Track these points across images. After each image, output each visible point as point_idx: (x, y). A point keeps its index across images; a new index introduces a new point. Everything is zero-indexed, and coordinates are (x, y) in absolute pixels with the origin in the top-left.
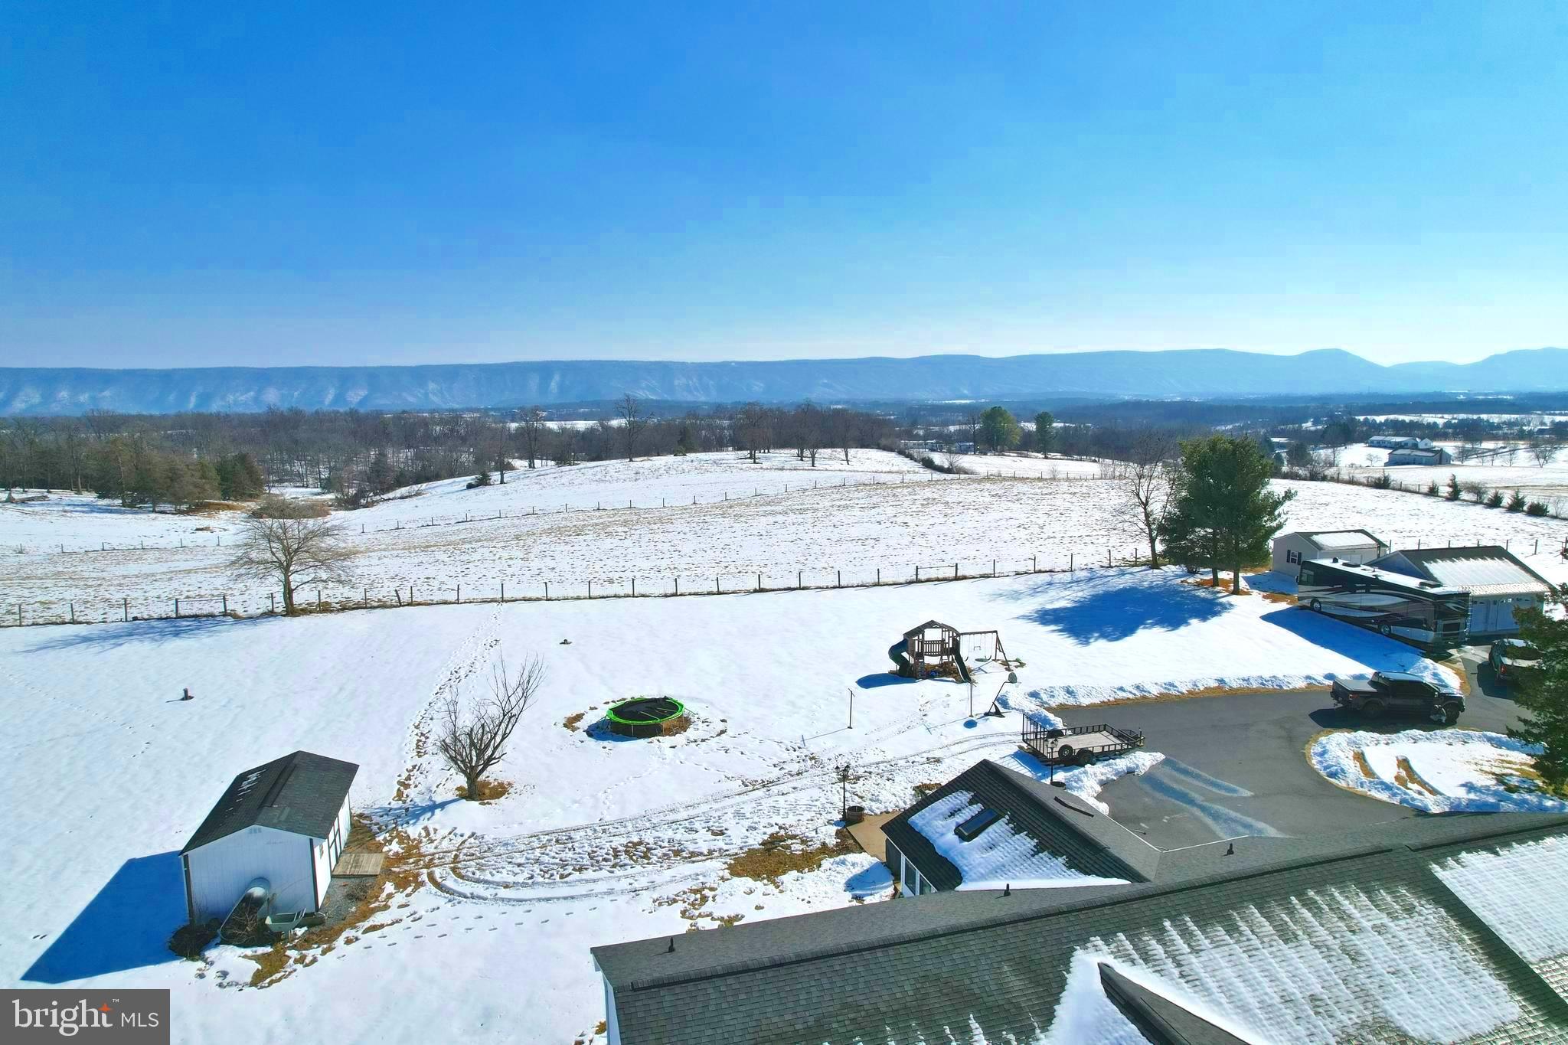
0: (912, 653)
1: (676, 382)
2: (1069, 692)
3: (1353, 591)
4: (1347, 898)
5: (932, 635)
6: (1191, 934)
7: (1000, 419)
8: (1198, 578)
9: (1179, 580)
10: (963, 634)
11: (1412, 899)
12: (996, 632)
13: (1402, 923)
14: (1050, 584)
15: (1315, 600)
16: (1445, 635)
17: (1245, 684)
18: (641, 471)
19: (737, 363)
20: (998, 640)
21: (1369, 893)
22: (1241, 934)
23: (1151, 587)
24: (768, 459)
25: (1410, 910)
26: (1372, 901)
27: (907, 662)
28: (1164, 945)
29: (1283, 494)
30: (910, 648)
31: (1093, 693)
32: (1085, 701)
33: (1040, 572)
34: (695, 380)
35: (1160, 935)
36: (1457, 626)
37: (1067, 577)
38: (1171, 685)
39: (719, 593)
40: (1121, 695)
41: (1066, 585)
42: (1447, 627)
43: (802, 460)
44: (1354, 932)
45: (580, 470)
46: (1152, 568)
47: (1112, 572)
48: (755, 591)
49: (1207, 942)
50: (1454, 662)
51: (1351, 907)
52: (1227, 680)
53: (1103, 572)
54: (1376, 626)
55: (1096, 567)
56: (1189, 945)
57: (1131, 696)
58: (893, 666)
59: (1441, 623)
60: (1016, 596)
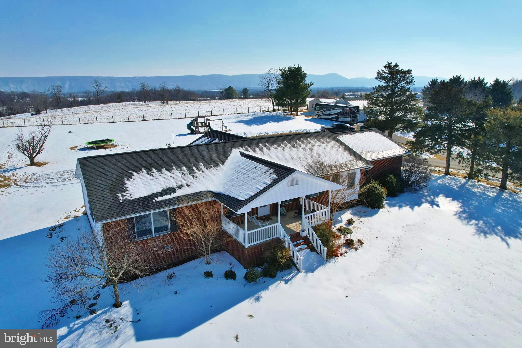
0: (194, 126)
1: (116, 85)
2: (245, 134)
3: (329, 110)
4: (312, 140)
5: (201, 120)
6: (267, 146)
7: (231, 91)
8: (287, 113)
9: (281, 114)
10: (211, 120)
11: (328, 140)
12: (222, 120)
13: (326, 144)
14: (241, 116)
15: (319, 115)
16: (353, 119)
17: (297, 132)
18: (103, 107)
19: (139, 77)
20: (223, 123)
21: (318, 139)
22: (282, 146)
23: (272, 115)
24: (150, 103)
25: (328, 142)
26: (318, 141)
27: (193, 130)
28: (259, 148)
29: (310, 84)
30: (194, 124)
31: (252, 134)
32: (249, 136)
33: (239, 113)
34: (123, 83)
35: (259, 147)
36: (356, 117)
37: (247, 114)
38: (276, 132)
39: (129, 121)
40: (260, 135)
41: (246, 116)
42: (353, 117)
43: (163, 103)
44: (312, 146)
45: (79, 108)
46: (273, 112)
47: (261, 113)
48: (142, 120)
49: (272, 148)
50: (355, 126)
51: (313, 142)
52: (292, 131)
53: (258, 113)
54: (335, 120)
55: (256, 112)
56: (267, 148)
57: (263, 135)
58: (189, 132)
59: (352, 115)
60: (230, 118)
